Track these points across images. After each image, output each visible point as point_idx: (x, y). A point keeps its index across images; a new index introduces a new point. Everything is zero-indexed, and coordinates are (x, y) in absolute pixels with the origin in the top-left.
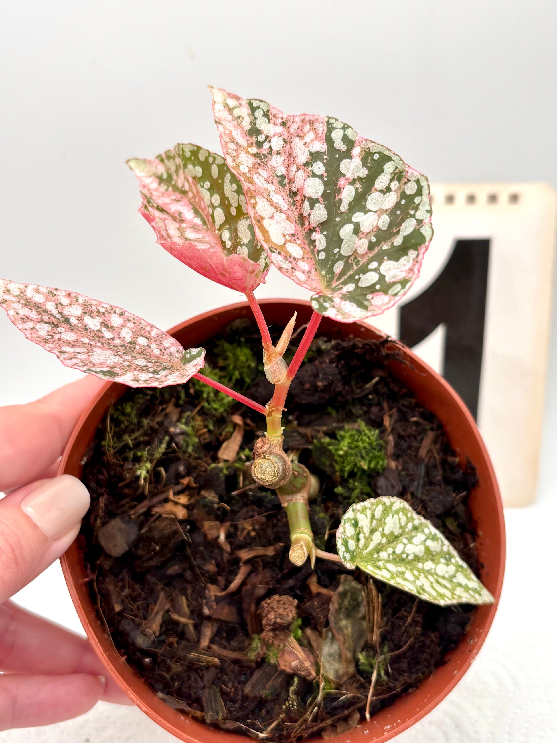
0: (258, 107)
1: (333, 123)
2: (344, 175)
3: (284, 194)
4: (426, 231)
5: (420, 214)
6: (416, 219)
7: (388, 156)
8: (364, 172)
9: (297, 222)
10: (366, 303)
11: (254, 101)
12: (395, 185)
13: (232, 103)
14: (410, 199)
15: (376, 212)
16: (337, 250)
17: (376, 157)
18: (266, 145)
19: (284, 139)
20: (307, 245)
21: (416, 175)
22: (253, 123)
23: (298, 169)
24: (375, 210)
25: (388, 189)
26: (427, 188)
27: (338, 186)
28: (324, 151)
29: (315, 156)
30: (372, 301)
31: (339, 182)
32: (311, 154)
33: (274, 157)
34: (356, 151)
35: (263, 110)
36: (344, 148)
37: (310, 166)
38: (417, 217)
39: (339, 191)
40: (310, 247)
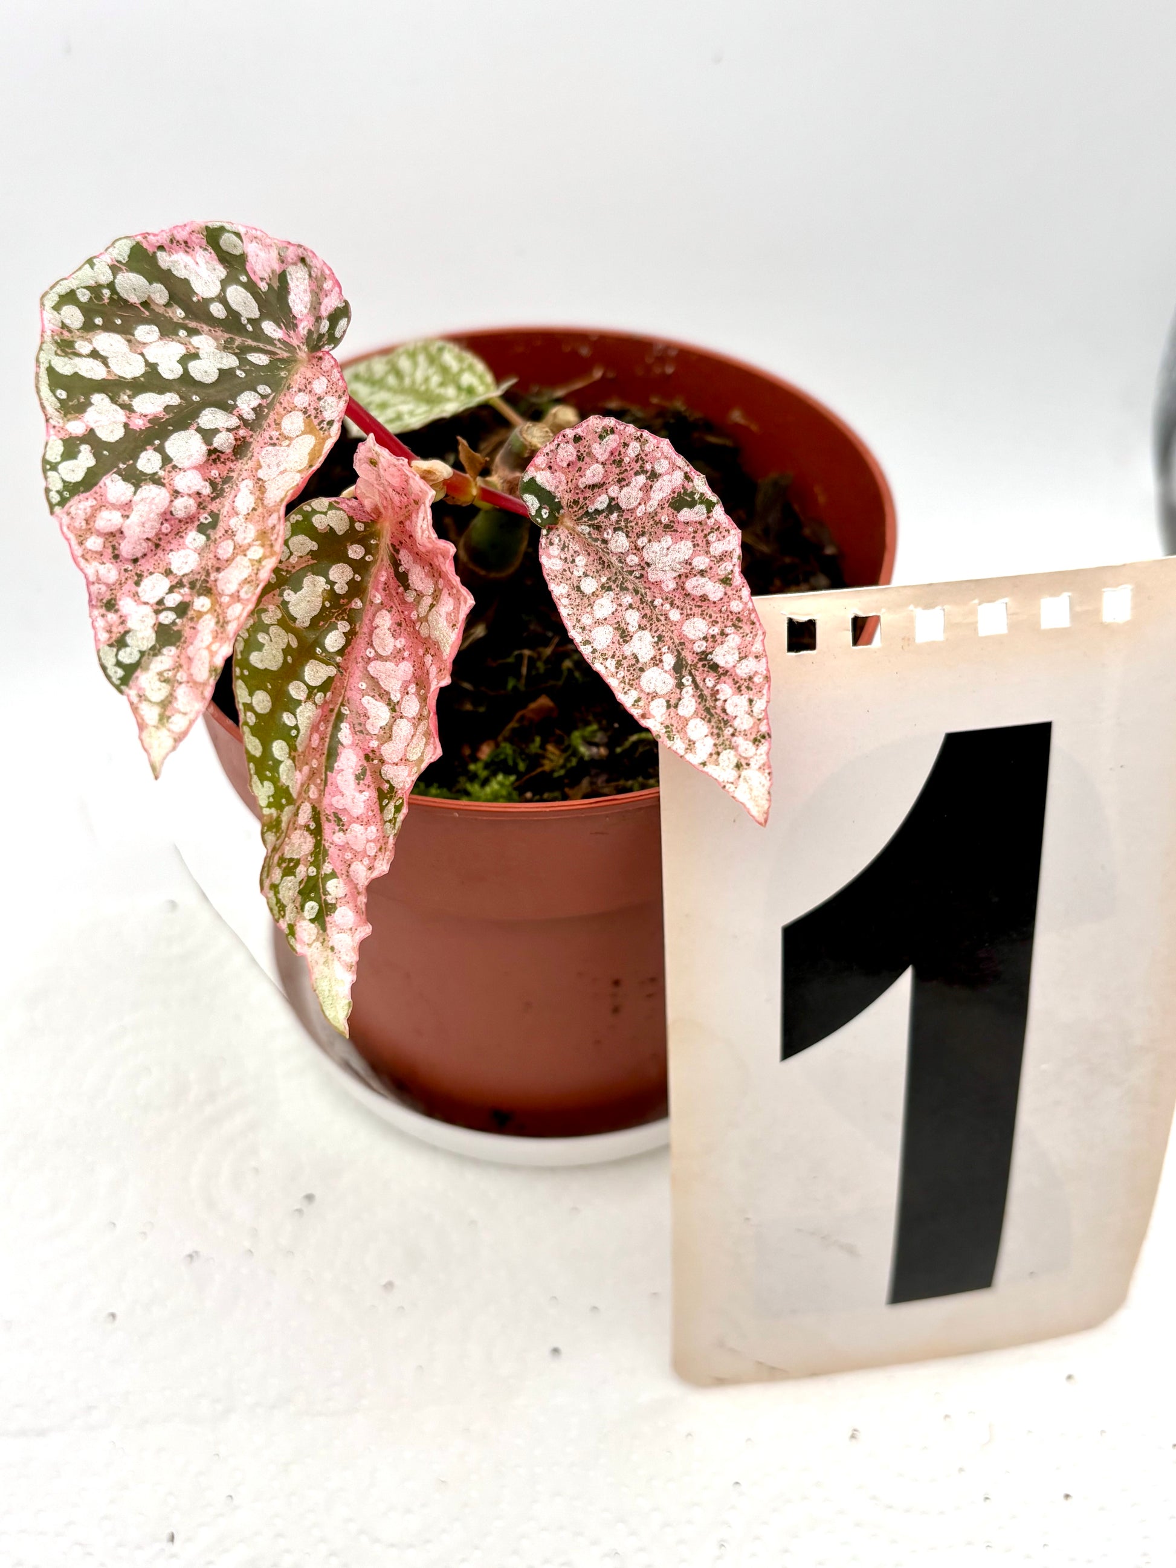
0: (119, 664)
1: (58, 492)
2: (126, 426)
3: (226, 504)
4: (122, 251)
5: (104, 275)
6: (115, 278)
7: (49, 375)
8: (99, 400)
9: (249, 455)
10: (276, 285)
11: (114, 680)
12: (83, 347)
13: (151, 714)
14: (88, 311)
15: (142, 354)
16: (238, 372)
17: (62, 394)
18: (172, 600)
19: (137, 584)
20: (268, 421)
21: (49, 314)
22: (155, 651)
23: (176, 493)
24: (140, 357)
25: (95, 354)
26: (58, 286)
27: (149, 425)
28: (116, 476)
29: (136, 479)
30: (266, 276)
31: (143, 428)
32: (137, 486)
33: (180, 573)
34: (76, 427)
35: (117, 655)
36: (85, 449)
37: (156, 477)
38: (111, 278)
39: (154, 420)
40: (268, 414)
